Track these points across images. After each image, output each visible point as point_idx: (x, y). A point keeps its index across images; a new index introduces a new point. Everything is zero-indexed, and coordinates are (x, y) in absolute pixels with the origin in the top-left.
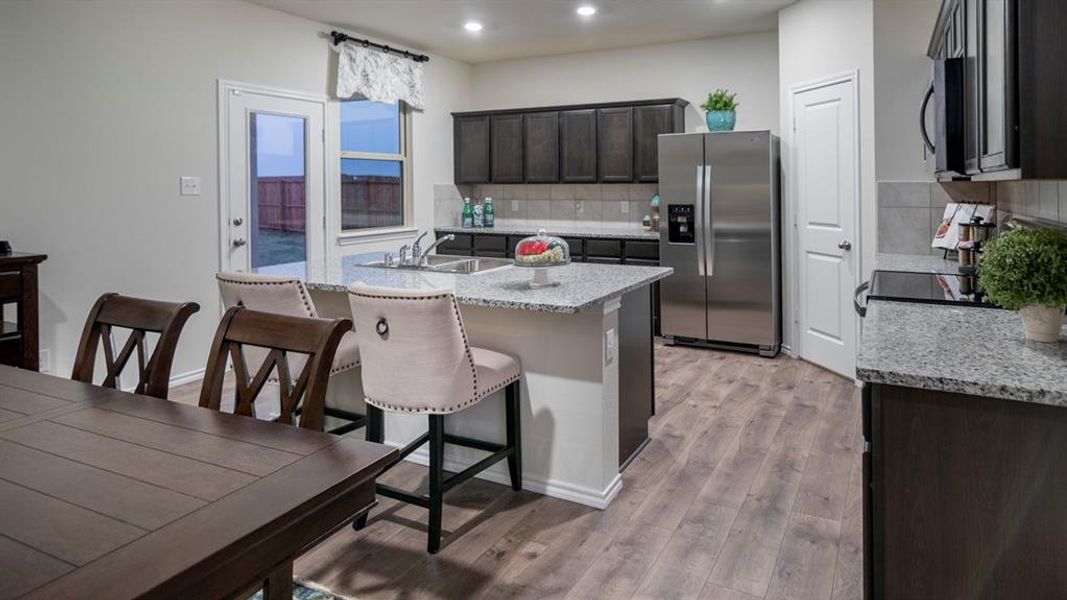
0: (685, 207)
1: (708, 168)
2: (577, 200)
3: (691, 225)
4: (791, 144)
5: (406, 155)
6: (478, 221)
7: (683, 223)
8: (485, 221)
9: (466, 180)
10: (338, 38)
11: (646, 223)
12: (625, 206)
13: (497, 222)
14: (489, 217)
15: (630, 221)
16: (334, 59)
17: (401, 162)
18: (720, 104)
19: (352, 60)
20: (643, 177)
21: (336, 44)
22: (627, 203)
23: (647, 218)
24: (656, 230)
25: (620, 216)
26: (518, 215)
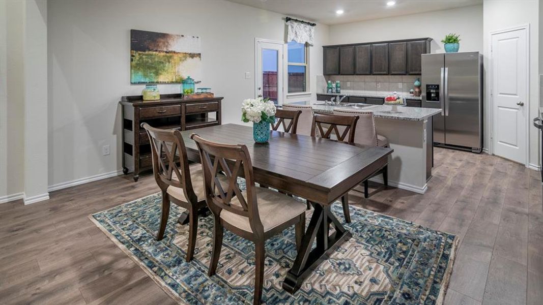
0: (435, 86)
1: (447, 69)
2: (377, 82)
3: (437, 94)
4: (490, 58)
5: (307, 64)
6: (334, 91)
7: (433, 93)
8: (337, 90)
9: (328, 73)
10: (288, 19)
11: (411, 93)
12: (400, 85)
13: (341, 91)
14: (339, 89)
15: (402, 91)
16: (286, 27)
17: (305, 67)
18: (451, 40)
19: (292, 27)
20: (411, 73)
21: (287, 21)
22: (401, 84)
23: (412, 90)
24: (416, 96)
25: (398, 90)
26: (350, 88)
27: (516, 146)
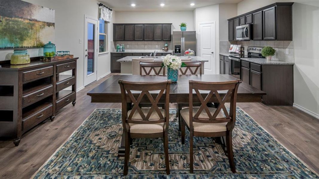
0: (179, 46)
1: (184, 38)
2: (145, 45)
3: (180, 50)
5: (106, 34)
6: (121, 50)
7: (177, 49)
8: (123, 50)
10: (100, 5)
11: (163, 50)
12: (157, 46)
13: (125, 50)
14: (124, 49)
15: (158, 49)
16: (100, 10)
17: (105, 36)
18: (183, 25)
19: (103, 10)
20: (164, 40)
21: (99, 6)
22: (157, 45)
23: (163, 49)
24: (166, 51)
25: (155, 49)
26: (129, 49)
27: (210, 69)
